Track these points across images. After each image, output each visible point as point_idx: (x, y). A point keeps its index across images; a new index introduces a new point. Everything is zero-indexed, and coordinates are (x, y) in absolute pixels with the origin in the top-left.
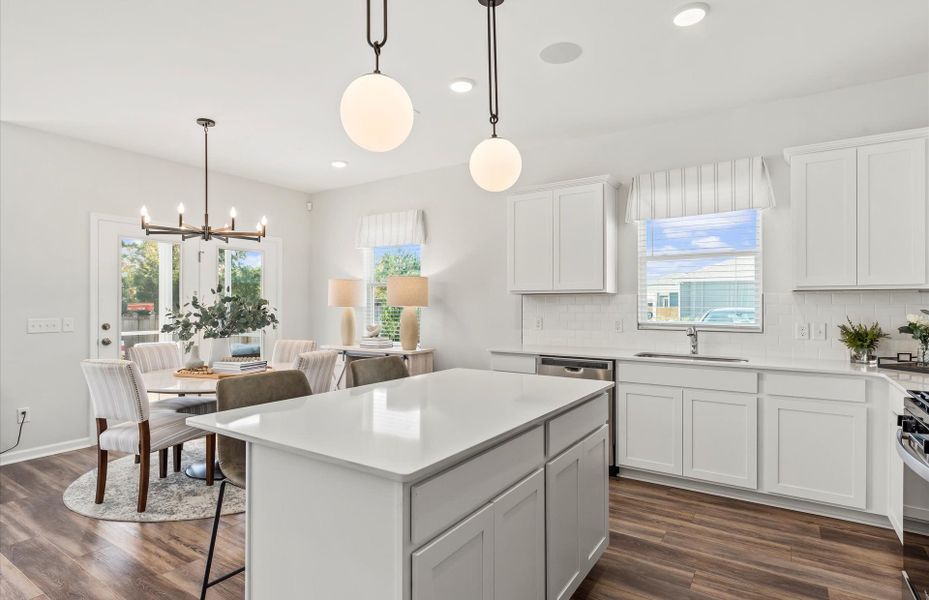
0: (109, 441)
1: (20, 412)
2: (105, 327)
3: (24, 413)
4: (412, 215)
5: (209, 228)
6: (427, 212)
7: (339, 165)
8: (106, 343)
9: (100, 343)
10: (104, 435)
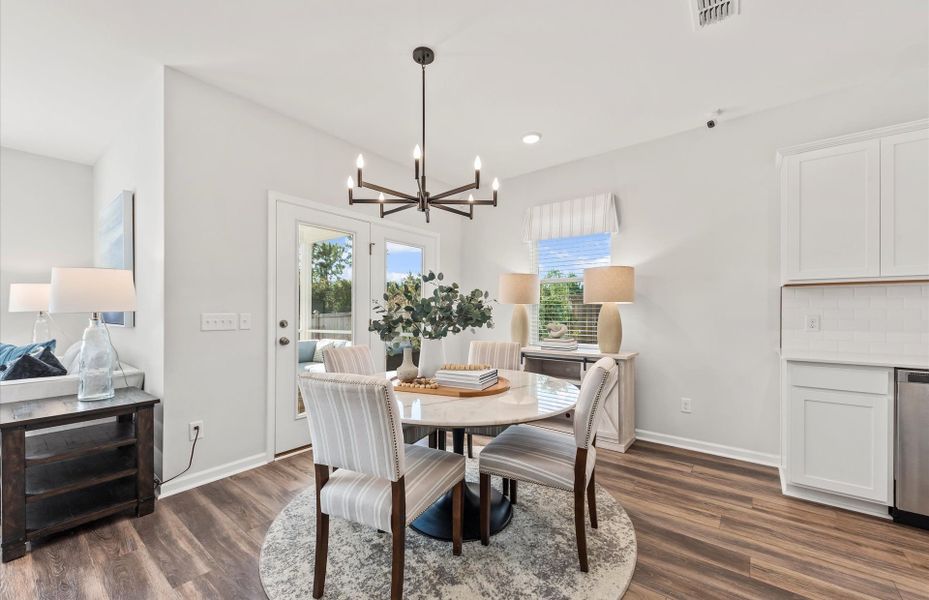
0: (337, 503)
1: (192, 428)
2: (283, 325)
3: (197, 428)
4: (604, 201)
5: (427, 194)
6: (621, 197)
7: (531, 140)
8: (284, 342)
9: (278, 343)
10: (326, 491)
